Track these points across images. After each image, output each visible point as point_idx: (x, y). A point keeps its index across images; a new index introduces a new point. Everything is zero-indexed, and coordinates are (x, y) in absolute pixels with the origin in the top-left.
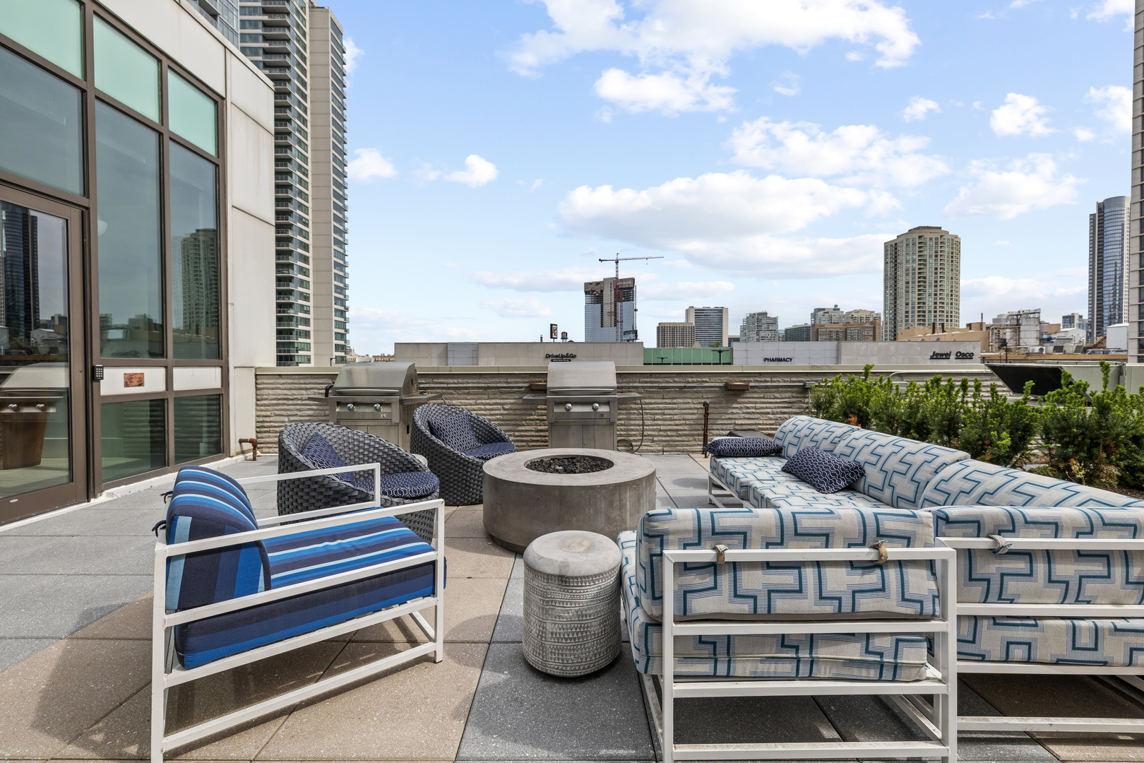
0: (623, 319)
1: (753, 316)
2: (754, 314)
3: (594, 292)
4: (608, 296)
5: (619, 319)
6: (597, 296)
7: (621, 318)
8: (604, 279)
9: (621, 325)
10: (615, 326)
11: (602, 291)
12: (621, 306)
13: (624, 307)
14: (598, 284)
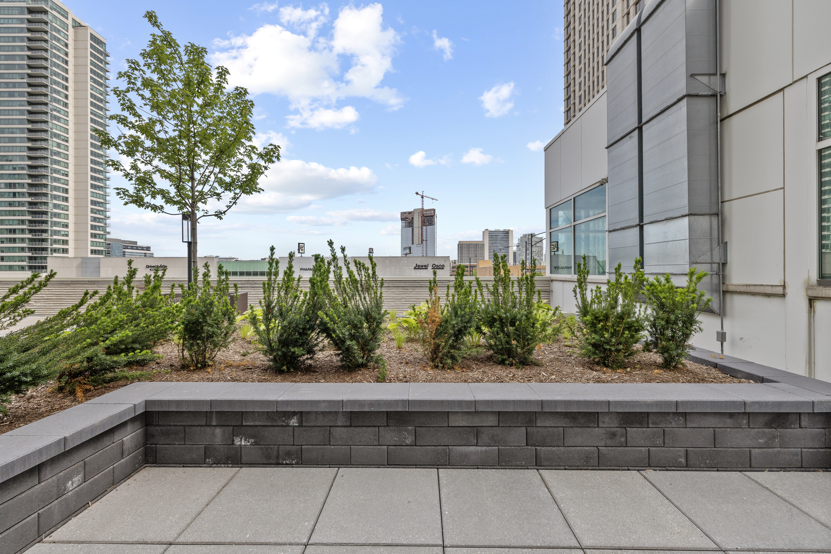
0: (428, 238)
1: (525, 236)
2: (526, 235)
3: (407, 219)
4: (417, 222)
5: (424, 238)
6: (410, 222)
7: (426, 237)
8: (414, 210)
9: (426, 243)
10: (422, 243)
11: (413, 218)
12: (426, 229)
13: (428, 230)
14: (410, 213)
